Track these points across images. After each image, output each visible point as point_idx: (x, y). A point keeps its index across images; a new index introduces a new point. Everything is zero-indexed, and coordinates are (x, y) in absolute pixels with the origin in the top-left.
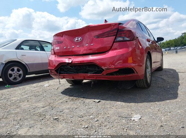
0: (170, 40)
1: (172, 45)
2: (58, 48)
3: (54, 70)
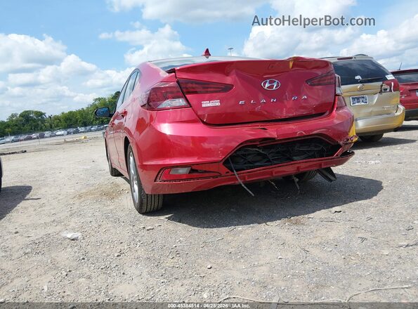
0: (71, 112)
1: (77, 121)
2: (217, 103)
3: (222, 162)
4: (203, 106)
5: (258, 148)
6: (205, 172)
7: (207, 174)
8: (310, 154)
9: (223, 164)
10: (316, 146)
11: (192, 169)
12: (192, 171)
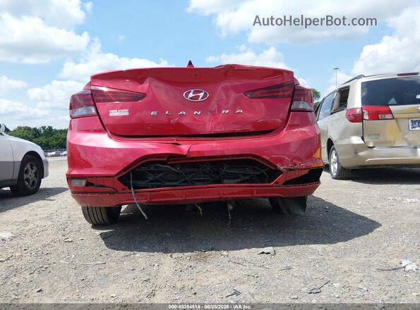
2: (125, 113)
3: (117, 177)
4: (111, 115)
5: (169, 165)
6: (102, 186)
7: (102, 189)
8: (245, 178)
9: (119, 179)
10: (254, 169)
11: (87, 182)
12: (88, 184)
